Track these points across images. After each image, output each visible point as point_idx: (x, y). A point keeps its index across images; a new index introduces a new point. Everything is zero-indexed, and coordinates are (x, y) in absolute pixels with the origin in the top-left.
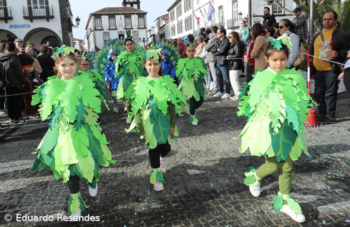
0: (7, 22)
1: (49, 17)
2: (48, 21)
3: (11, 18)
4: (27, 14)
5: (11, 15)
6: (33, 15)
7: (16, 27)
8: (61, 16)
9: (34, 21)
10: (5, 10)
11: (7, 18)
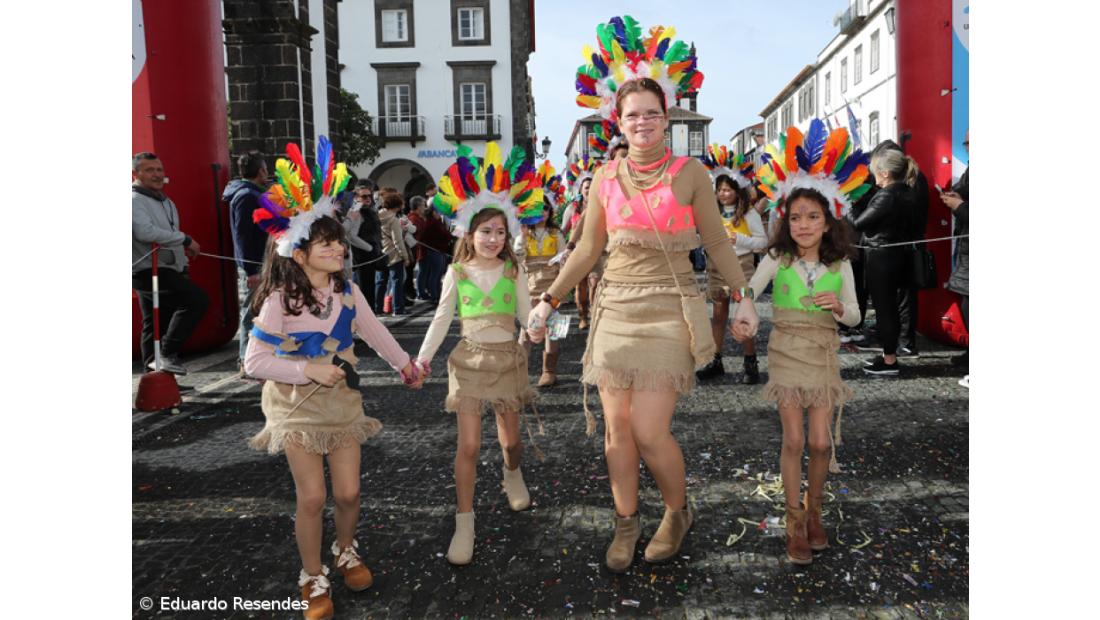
0: (414, 146)
1: (491, 136)
3: (423, 139)
4: (452, 132)
5: (423, 131)
6: (463, 133)
7: (430, 155)
8: (515, 134)
10: (414, 122)
11: (415, 138)
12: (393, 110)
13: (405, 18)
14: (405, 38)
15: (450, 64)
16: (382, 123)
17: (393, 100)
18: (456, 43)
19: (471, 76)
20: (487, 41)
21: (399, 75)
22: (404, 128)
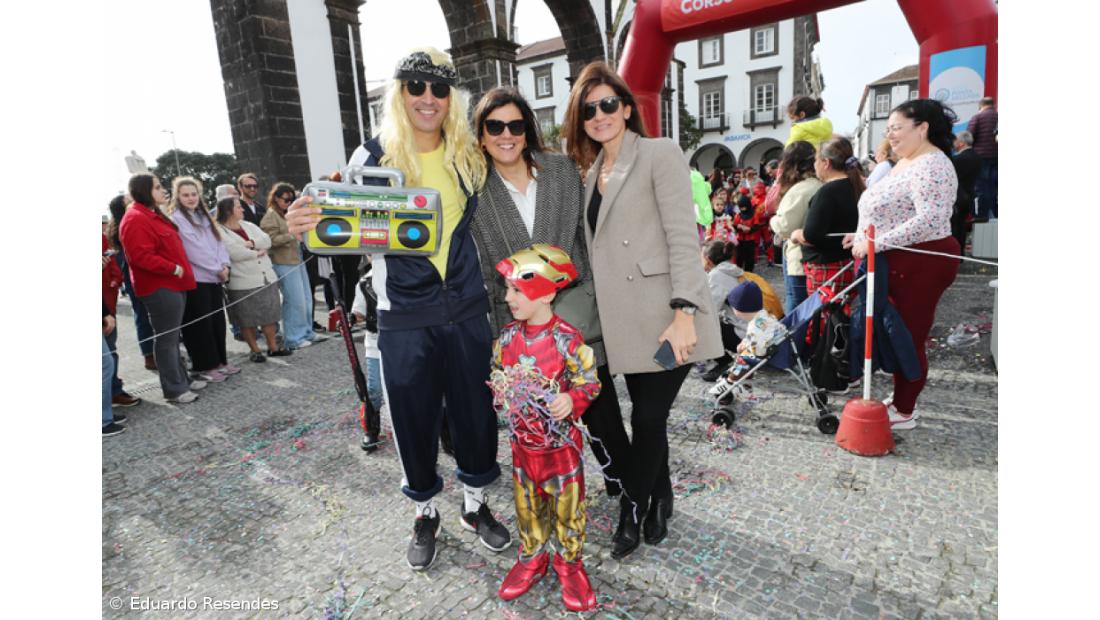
0: (722, 133)
1: (776, 123)
2: (775, 127)
3: (728, 128)
4: (748, 122)
5: (728, 122)
6: (756, 122)
7: (733, 139)
9: (757, 130)
10: (723, 117)
11: (723, 128)
12: (709, 110)
13: (718, 44)
14: (718, 59)
15: (749, 73)
16: (701, 120)
17: (709, 103)
18: (753, 57)
19: (763, 81)
20: (776, 52)
21: (713, 86)
22: (715, 122)
